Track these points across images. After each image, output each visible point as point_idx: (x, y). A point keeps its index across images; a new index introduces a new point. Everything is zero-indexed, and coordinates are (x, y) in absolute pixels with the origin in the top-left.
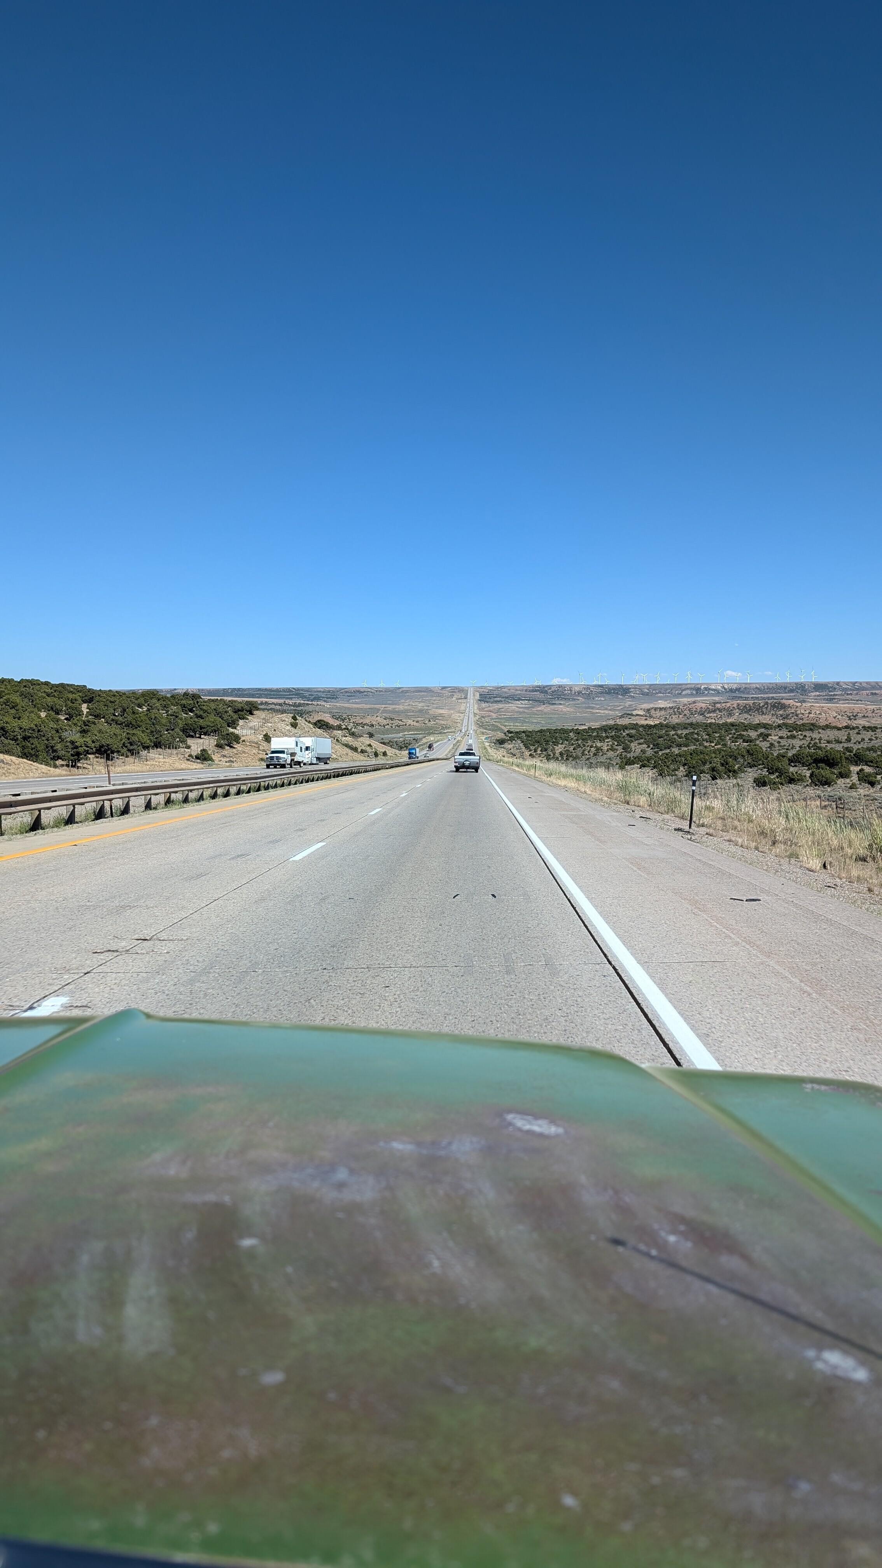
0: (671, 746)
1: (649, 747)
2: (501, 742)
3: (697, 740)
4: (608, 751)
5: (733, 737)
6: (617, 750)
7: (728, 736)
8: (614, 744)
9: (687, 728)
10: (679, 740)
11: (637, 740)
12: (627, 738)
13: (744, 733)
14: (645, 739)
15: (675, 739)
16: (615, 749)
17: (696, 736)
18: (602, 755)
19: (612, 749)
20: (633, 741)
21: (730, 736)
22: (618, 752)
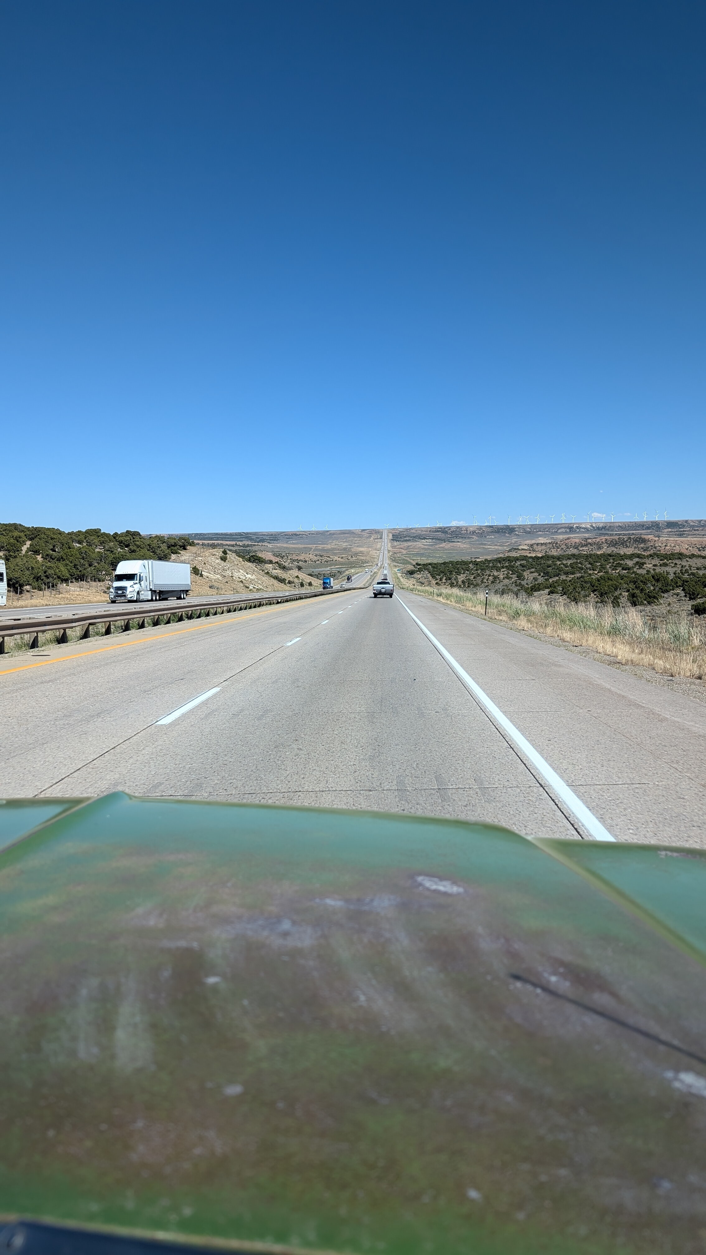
0: (559, 574)
1: (540, 575)
2: (411, 573)
3: (582, 569)
4: (504, 579)
5: (612, 566)
6: (512, 578)
7: (608, 564)
8: (508, 573)
9: (570, 559)
10: (566, 569)
11: (529, 569)
12: (520, 568)
13: (622, 562)
14: (536, 568)
15: (562, 568)
16: (510, 577)
17: (580, 565)
18: (499, 583)
19: (508, 577)
20: (525, 571)
21: (610, 565)
22: (513, 580)
